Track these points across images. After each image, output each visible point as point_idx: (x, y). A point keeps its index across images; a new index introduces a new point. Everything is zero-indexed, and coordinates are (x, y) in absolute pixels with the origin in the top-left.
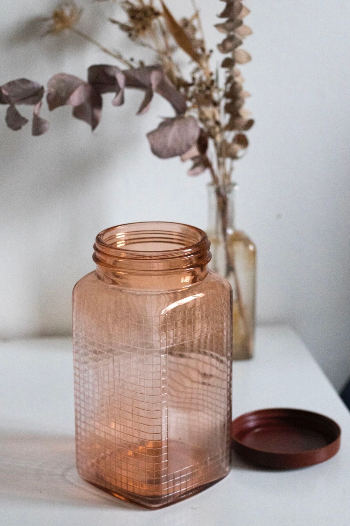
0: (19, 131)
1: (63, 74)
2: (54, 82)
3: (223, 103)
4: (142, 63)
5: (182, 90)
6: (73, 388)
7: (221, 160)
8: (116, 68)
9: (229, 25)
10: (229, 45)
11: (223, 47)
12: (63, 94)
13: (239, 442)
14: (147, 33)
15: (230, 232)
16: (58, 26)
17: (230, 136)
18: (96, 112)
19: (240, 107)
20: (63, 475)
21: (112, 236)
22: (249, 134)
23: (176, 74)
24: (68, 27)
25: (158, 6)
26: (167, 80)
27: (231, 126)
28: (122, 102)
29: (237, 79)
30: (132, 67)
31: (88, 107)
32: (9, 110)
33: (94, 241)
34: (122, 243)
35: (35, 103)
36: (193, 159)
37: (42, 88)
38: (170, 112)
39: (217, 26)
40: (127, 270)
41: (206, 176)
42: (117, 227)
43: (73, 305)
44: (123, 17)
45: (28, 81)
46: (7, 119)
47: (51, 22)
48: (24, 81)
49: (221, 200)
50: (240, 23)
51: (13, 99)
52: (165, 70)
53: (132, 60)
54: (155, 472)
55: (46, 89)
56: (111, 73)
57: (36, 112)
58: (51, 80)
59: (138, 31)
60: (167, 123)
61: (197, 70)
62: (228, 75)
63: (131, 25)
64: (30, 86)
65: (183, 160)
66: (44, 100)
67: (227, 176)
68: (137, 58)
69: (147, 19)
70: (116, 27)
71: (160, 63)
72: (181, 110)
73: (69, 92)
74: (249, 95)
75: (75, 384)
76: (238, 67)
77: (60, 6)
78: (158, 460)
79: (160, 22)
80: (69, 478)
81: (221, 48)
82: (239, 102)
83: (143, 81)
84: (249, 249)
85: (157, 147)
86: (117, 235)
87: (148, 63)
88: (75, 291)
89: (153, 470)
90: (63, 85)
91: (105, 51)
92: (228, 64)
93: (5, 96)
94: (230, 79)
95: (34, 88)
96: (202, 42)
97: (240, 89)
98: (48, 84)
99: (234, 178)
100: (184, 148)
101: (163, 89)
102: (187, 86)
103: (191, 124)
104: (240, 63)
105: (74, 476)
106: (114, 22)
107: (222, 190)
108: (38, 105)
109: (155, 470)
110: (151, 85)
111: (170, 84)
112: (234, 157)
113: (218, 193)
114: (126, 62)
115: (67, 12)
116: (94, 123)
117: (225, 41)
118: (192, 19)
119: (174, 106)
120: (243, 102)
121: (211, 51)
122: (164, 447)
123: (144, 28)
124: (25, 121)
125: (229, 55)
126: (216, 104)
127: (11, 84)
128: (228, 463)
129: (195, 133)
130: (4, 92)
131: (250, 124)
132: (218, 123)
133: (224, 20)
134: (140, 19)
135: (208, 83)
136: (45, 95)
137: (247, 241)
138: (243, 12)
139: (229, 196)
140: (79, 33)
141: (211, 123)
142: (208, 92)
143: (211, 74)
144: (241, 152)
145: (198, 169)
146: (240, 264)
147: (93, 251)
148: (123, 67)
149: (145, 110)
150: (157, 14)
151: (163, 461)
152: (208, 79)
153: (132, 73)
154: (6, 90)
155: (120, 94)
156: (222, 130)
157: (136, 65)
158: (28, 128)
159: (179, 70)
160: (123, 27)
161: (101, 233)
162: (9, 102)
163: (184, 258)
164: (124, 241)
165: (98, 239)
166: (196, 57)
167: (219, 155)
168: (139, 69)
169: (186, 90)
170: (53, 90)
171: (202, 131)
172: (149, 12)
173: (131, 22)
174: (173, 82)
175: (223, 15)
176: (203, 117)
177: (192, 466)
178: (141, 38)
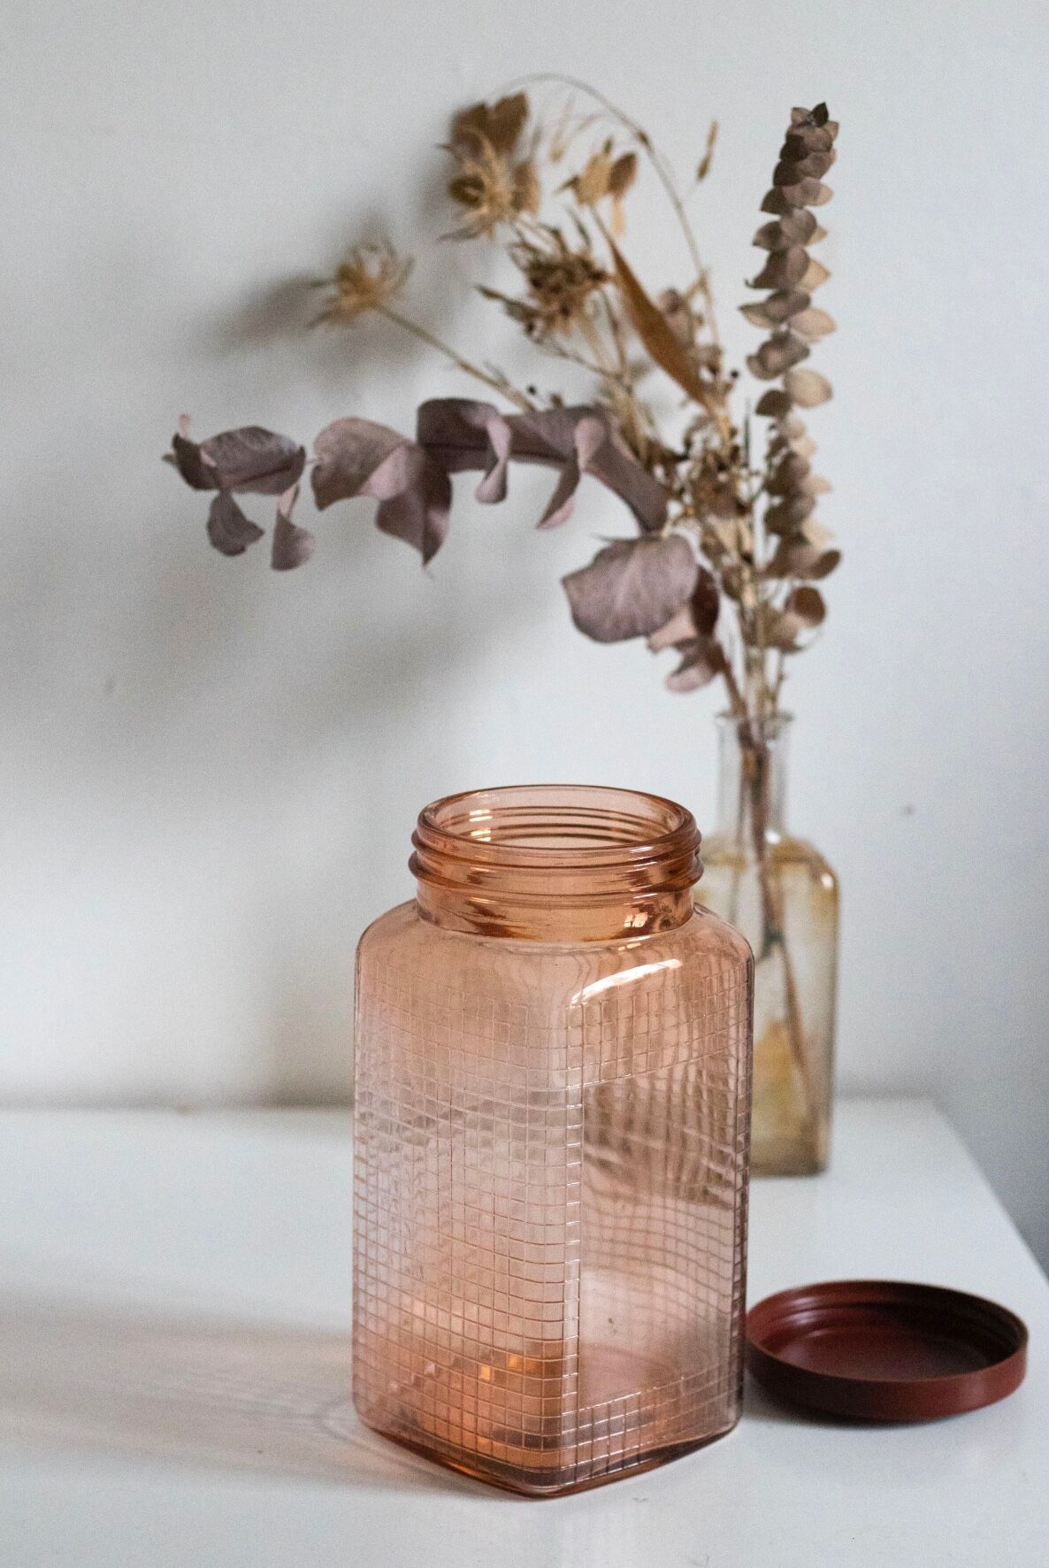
0: (239, 558)
1: (354, 420)
2: (332, 438)
3: (762, 504)
4: (557, 400)
5: (659, 471)
6: (352, 1210)
7: (754, 652)
8: (490, 407)
9: (777, 308)
10: (775, 358)
11: (760, 363)
12: (354, 470)
13: (770, 1354)
14: (574, 323)
15: (772, 837)
16: (349, 302)
17: (779, 591)
18: (436, 517)
19: (802, 517)
20: (317, 1417)
21: (459, 816)
22: (827, 587)
23: (645, 431)
24: (374, 305)
25: (602, 257)
26: (618, 441)
27: (780, 567)
28: (501, 494)
29: (796, 446)
30: (531, 408)
31: (415, 502)
32: (216, 504)
33: (413, 825)
35: (279, 489)
36: (680, 645)
37: (302, 451)
38: (624, 524)
39: (746, 309)
40: (493, 894)
41: (715, 693)
42: (474, 795)
43: (357, 983)
44: (515, 284)
45: (268, 435)
46: (211, 526)
47: (332, 291)
48: (257, 433)
49: (751, 755)
50: (805, 302)
51: (227, 479)
52: (616, 422)
53: (532, 390)
54: (545, 1401)
55: (311, 455)
56: (476, 420)
57: (284, 511)
58: (323, 433)
59: (550, 320)
60: (615, 553)
61: (700, 424)
62: (774, 434)
63: (533, 303)
64: (270, 445)
65: (654, 649)
66: (305, 480)
67: (769, 695)
68: (546, 387)
69: (574, 289)
70: (496, 307)
71: (606, 401)
72: (651, 523)
73: (369, 464)
74: (828, 488)
75: (354, 1182)
76: (797, 415)
77: (354, 251)
78: (554, 1391)
79: (604, 296)
80: (331, 1423)
81: (756, 364)
82: (800, 505)
83: (555, 442)
84: (821, 883)
85: (590, 611)
86: (472, 813)
87: (573, 398)
88: (362, 949)
89: (541, 1414)
90: (353, 447)
91: (466, 367)
92: (774, 405)
93: (209, 468)
94: (777, 445)
95: (281, 451)
96: (716, 352)
97: (805, 471)
98: (317, 441)
99: (786, 701)
100: (657, 618)
101: (607, 466)
102: (671, 460)
103: (677, 554)
104: (805, 404)
105: (345, 1419)
106: (490, 294)
107: (755, 729)
108: (290, 493)
109: (546, 1414)
110: (575, 452)
111: (627, 453)
112: (788, 646)
113: (745, 738)
114: (516, 397)
115: (373, 268)
116: (430, 545)
117: (765, 347)
118: (692, 293)
119: (636, 512)
120: (813, 503)
121: (735, 374)
122: (570, 1356)
123: (565, 312)
124: (255, 532)
125: (777, 384)
126: (743, 509)
127: (225, 439)
128: (734, 1397)
129: (686, 581)
130: (206, 458)
131: (830, 561)
132: (748, 558)
133: (762, 295)
134: (556, 289)
135: (725, 453)
136: (308, 470)
137: (817, 866)
138: (810, 276)
139: (771, 745)
140: (400, 321)
141: (731, 559)
142: (722, 477)
143: (733, 433)
144: (805, 635)
145: (693, 674)
146: (796, 923)
147: (411, 849)
148: (508, 408)
149: (558, 515)
150: (598, 277)
151: (565, 1393)
152: (723, 443)
153: (530, 423)
154: (211, 454)
155: (497, 471)
156: (758, 576)
157: (541, 404)
158: (262, 550)
159: (651, 422)
160: (515, 309)
161: (431, 806)
162: (218, 485)
163: (631, 869)
164: (488, 832)
165: (424, 821)
166: (695, 389)
167: (750, 638)
168: (549, 413)
169: (670, 473)
170: (327, 459)
171: (704, 576)
172: (579, 272)
173: (531, 295)
174: (636, 452)
175: (759, 283)
176: (711, 541)
177: (639, 1393)
178: (558, 336)
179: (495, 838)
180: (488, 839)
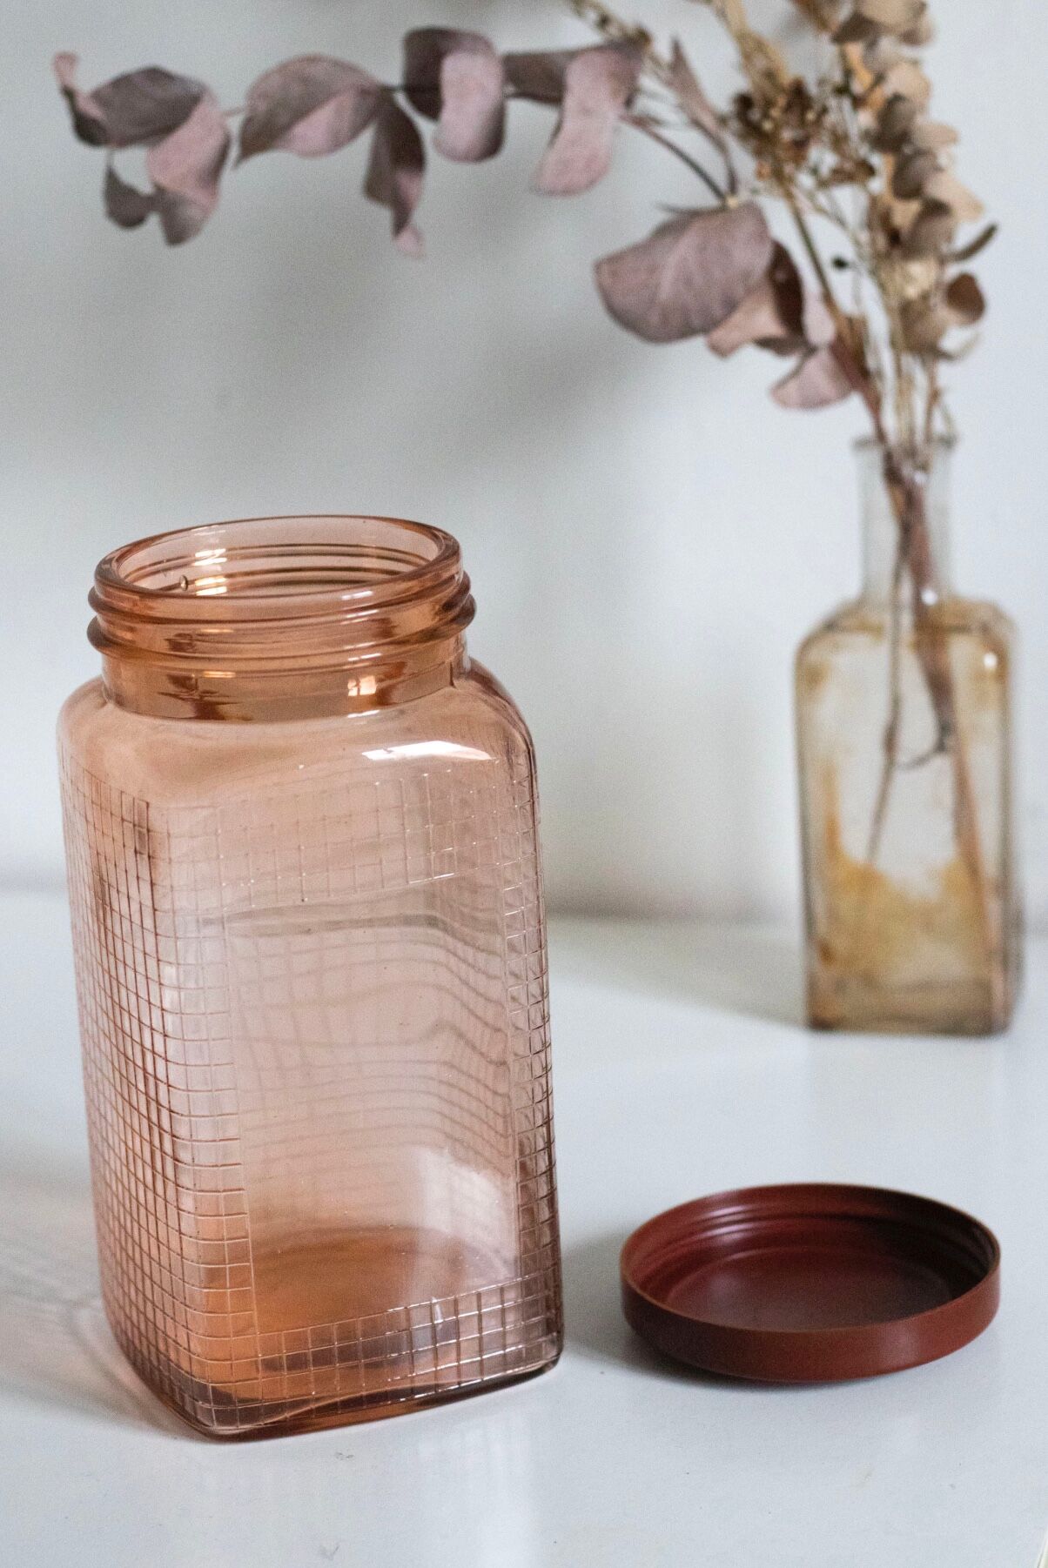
12: (284, 115)
15: (930, 598)
18: (405, 180)
34: (218, 585)
45: (168, 77)
48: (155, 75)
64: (176, 90)
65: (721, 351)
86: (198, 555)
93: (95, 121)
100: (717, 311)
103: (745, 228)
112: (934, 352)
113: (892, 475)
116: (400, 212)
129: (756, 258)
144: (956, 335)
162: (106, 140)
179: (231, 588)
180: (222, 590)
